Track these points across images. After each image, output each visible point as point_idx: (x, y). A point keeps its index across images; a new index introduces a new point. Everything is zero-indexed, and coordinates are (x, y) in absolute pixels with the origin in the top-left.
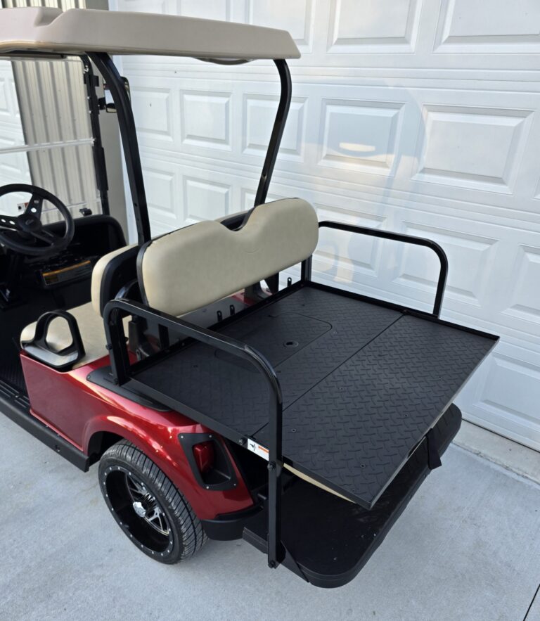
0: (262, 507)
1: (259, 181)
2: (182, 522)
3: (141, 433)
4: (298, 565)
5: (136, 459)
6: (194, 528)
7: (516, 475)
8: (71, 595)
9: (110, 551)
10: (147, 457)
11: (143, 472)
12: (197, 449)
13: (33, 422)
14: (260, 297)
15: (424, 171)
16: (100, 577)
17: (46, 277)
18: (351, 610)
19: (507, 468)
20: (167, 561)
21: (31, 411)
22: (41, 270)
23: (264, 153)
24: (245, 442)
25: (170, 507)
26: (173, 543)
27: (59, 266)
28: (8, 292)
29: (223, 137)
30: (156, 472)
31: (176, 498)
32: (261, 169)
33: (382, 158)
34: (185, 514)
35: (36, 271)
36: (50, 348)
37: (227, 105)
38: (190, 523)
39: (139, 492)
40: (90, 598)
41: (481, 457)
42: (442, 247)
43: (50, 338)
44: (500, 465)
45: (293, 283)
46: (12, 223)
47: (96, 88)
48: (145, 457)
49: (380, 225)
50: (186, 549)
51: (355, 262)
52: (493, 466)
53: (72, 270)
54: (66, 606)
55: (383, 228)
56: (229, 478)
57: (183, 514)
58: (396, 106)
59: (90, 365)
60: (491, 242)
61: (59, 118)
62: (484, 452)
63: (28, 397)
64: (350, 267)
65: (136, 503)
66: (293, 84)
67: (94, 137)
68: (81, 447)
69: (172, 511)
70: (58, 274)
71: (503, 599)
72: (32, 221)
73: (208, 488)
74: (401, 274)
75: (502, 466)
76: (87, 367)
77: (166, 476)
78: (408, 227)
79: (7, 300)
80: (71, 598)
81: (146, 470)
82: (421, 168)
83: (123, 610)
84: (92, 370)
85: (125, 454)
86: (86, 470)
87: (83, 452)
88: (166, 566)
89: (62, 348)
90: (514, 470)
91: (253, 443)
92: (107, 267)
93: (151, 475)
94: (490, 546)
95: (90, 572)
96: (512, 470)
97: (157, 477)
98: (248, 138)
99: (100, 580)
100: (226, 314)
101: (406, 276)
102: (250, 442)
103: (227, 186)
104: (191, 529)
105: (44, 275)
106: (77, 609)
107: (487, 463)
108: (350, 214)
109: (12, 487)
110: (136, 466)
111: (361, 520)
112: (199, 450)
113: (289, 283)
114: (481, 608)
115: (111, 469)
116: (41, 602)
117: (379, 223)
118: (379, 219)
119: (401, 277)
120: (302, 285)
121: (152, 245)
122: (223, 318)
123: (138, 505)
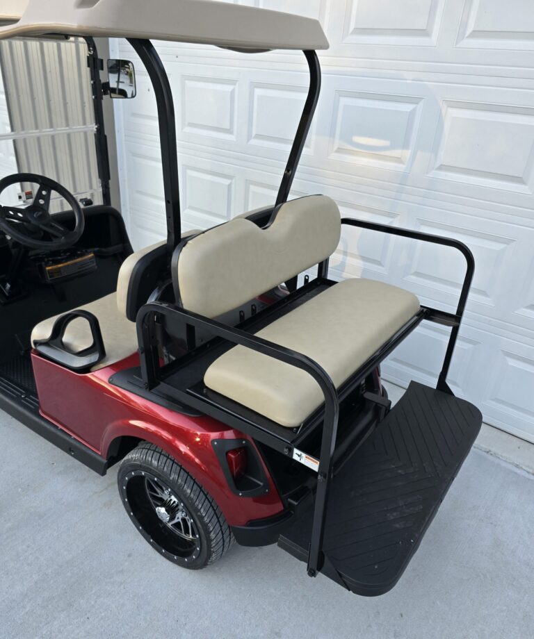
0: (292, 512)
1: (282, 176)
2: (211, 529)
3: (165, 434)
4: (339, 573)
5: (163, 465)
6: (223, 534)
7: (527, 474)
8: (93, 603)
9: (130, 555)
10: (174, 462)
11: (171, 478)
12: (230, 454)
13: (43, 423)
14: (278, 296)
15: (442, 167)
16: (121, 583)
17: (48, 270)
18: (378, 613)
19: (517, 466)
20: (192, 566)
21: (40, 411)
22: (43, 263)
23: (289, 148)
24: (291, 451)
25: (199, 514)
26: (201, 549)
27: (62, 259)
28: (8, 286)
29: (227, 126)
30: (185, 478)
31: (205, 504)
32: (285, 164)
33: (396, 153)
34: (215, 520)
35: (38, 264)
36: (66, 348)
37: (232, 92)
38: (219, 529)
39: (160, 496)
40: (114, 606)
41: (491, 454)
42: (470, 249)
43: (66, 338)
44: (510, 463)
45: (310, 281)
46: (20, 215)
47: (100, 71)
48: (171, 463)
49: (392, 222)
50: (214, 555)
51: (364, 258)
52: (503, 464)
53: (76, 263)
54: (89, 615)
55: (396, 224)
56: (262, 484)
57: (213, 520)
58: (414, 100)
59: (112, 366)
60: (507, 241)
61: (49, 101)
62: (493, 450)
63: (38, 398)
64: (359, 263)
65: (160, 508)
66: (322, 75)
67: (96, 124)
68: (98, 450)
69: (201, 518)
70: (62, 267)
71: (526, 598)
72: (41, 213)
73: (240, 494)
74: (413, 272)
75: (512, 464)
76: (108, 369)
77: (195, 482)
78: (422, 224)
79: (7, 294)
80: (93, 606)
81: (173, 476)
82: (438, 165)
83: (148, 618)
84: (113, 372)
85: (150, 459)
86: (103, 473)
87: (101, 456)
88: (188, 571)
89: (81, 349)
90: (524, 467)
91: (299, 452)
92: (135, 266)
93: (180, 481)
94: (508, 545)
95: (110, 578)
96: (521, 468)
97: (185, 483)
98: (254, 127)
99: (122, 586)
100: (248, 315)
101: (417, 274)
102: (296, 451)
103: (230, 177)
104: (220, 536)
105: (47, 268)
106: (100, 617)
107: (497, 461)
108: (362, 210)
109: (20, 489)
110: (163, 472)
111: (397, 526)
112: (233, 456)
113: (306, 281)
114: (505, 608)
115: (133, 473)
116: (63, 611)
117: (391, 220)
118: (391, 215)
119: (411, 275)
120: (319, 283)
121: (187, 245)
122: (245, 319)
123: (162, 511)
